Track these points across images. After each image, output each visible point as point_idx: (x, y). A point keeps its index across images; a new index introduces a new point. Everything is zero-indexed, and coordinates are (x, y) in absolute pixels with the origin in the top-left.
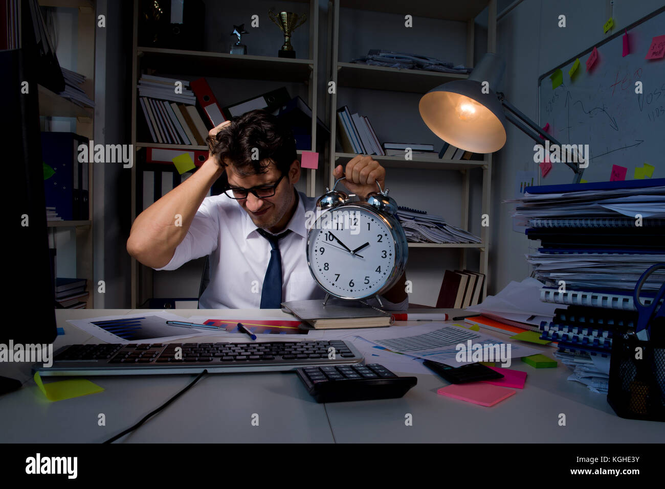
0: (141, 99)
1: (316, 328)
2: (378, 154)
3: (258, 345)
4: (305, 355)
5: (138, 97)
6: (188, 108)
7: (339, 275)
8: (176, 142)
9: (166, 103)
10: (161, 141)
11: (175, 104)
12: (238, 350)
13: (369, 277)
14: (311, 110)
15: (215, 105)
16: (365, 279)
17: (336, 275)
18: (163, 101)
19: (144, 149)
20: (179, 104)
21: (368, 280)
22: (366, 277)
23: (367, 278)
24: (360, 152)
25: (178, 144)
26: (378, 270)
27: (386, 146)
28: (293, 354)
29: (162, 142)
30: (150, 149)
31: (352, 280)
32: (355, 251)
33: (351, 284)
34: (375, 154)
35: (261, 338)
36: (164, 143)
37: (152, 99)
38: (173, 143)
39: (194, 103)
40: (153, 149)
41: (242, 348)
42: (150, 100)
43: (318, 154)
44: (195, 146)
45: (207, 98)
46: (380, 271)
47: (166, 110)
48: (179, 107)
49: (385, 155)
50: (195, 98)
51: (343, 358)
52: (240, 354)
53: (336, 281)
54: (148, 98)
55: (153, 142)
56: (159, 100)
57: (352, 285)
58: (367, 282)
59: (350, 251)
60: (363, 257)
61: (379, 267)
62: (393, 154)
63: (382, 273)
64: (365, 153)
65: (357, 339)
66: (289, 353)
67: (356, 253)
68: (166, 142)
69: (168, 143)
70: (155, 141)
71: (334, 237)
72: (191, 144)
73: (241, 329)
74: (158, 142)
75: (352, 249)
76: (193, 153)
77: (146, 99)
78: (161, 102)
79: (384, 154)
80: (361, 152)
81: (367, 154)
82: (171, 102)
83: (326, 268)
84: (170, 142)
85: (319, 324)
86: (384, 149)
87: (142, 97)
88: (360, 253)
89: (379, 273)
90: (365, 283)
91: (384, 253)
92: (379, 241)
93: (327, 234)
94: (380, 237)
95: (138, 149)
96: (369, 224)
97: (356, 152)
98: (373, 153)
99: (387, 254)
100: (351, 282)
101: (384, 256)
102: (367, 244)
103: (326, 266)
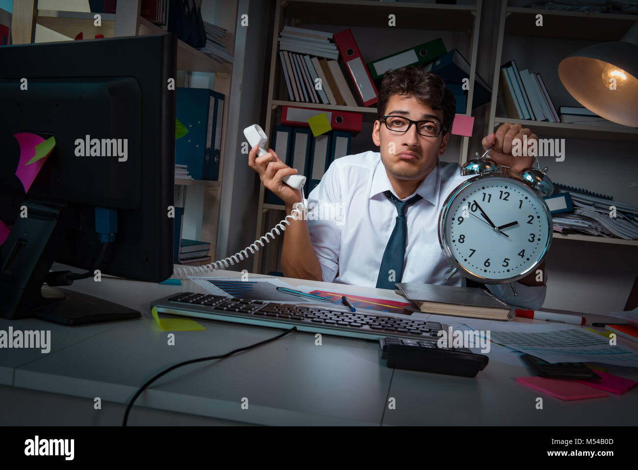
0: (281, 53)
1: (422, 311)
2: (551, 120)
5: (279, 51)
6: (329, 63)
7: (474, 251)
8: (314, 102)
9: (307, 58)
10: (298, 99)
11: (316, 58)
13: (509, 260)
15: (358, 59)
16: (504, 261)
17: (471, 250)
18: (304, 55)
19: (280, 107)
20: (320, 59)
21: (506, 262)
22: (506, 259)
23: (506, 261)
24: (527, 117)
25: (316, 103)
26: (521, 254)
27: (563, 110)
29: (299, 100)
30: (286, 107)
31: (489, 259)
32: (500, 228)
33: (487, 263)
34: (546, 120)
36: (301, 101)
37: (293, 53)
38: (311, 101)
39: (336, 57)
40: (289, 108)
42: (290, 53)
43: (474, 118)
44: (334, 106)
45: (351, 53)
46: (523, 256)
47: (306, 65)
48: (320, 62)
49: (561, 122)
50: (337, 52)
53: (470, 256)
54: (288, 52)
55: (289, 100)
56: (300, 54)
57: (487, 264)
58: (505, 264)
59: (493, 226)
60: (508, 236)
61: (524, 251)
62: (572, 122)
63: (525, 258)
64: (533, 119)
67: (501, 230)
68: (303, 100)
69: (305, 101)
70: (292, 98)
71: (478, 206)
72: (329, 104)
73: (344, 302)
74: (295, 100)
75: (497, 225)
76: (331, 113)
77: (286, 53)
78: (301, 56)
79: (559, 121)
80: (529, 117)
81: (536, 120)
82: (311, 57)
83: (461, 240)
84: (307, 100)
85: (425, 307)
86: (560, 114)
87: (282, 51)
88: (506, 231)
89: (522, 257)
90: (503, 265)
91: (532, 236)
92: (529, 222)
93: (470, 203)
94: (531, 218)
95: (274, 107)
96: (521, 201)
97: (522, 118)
98: (544, 119)
99: (536, 239)
100: (486, 262)
101: (531, 240)
102: (516, 223)
103: (461, 238)
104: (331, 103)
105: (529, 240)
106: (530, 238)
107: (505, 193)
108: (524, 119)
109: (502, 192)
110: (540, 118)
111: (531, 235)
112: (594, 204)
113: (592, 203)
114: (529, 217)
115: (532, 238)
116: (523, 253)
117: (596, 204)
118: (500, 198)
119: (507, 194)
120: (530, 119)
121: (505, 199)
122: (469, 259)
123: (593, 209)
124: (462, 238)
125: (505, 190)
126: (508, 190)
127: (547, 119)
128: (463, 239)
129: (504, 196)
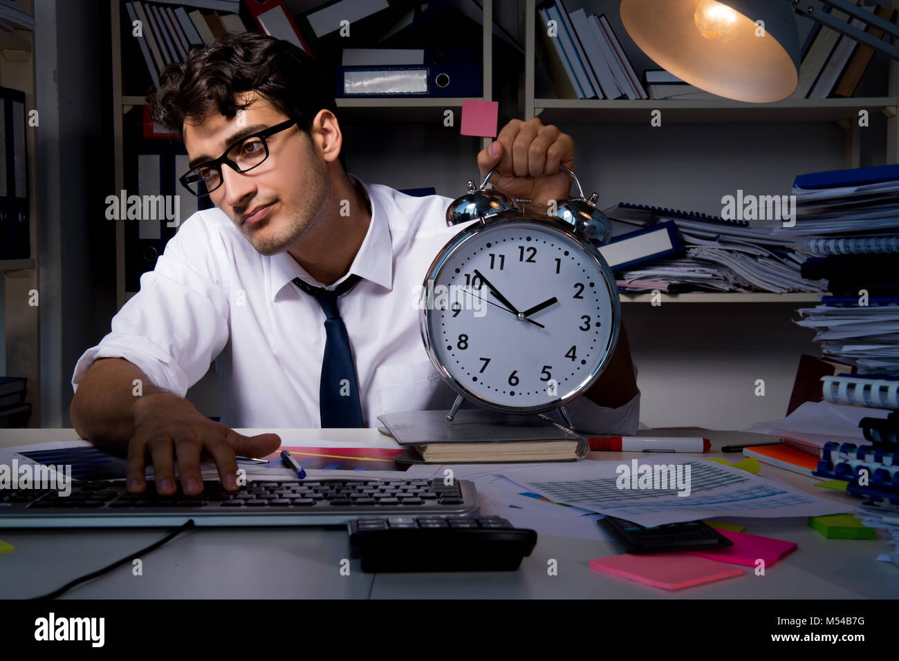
1: (427, 461)
7: (488, 360)
13: (550, 368)
16: (543, 372)
17: (481, 359)
21: (548, 373)
22: (545, 367)
23: (547, 370)
24: (590, 94)
26: (571, 354)
31: (515, 372)
32: (527, 313)
33: (513, 379)
46: (574, 358)
53: (482, 371)
57: (514, 381)
58: (545, 376)
59: (516, 312)
60: (543, 327)
61: (574, 348)
63: (578, 360)
64: (601, 96)
67: (529, 317)
71: (483, 280)
75: (522, 308)
79: (645, 96)
80: (593, 95)
81: (605, 98)
83: (463, 345)
85: (432, 453)
88: (538, 317)
89: (573, 360)
90: (542, 379)
91: (586, 319)
92: (577, 296)
93: (468, 276)
94: (579, 288)
96: (559, 261)
97: (581, 96)
98: (620, 95)
99: (592, 323)
100: (512, 377)
101: (585, 327)
102: (554, 300)
103: (461, 341)
105: (581, 328)
106: (582, 323)
107: (528, 250)
108: (585, 98)
109: (522, 248)
110: (612, 94)
111: (583, 317)
112: (718, 236)
113: (714, 235)
114: (576, 286)
116: (574, 353)
117: (721, 237)
118: (521, 260)
119: (532, 251)
120: (596, 97)
121: (529, 260)
122: (480, 377)
123: (716, 245)
124: (463, 341)
125: (527, 245)
126: (532, 244)
127: (625, 95)
128: (465, 342)
129: (527, 255)
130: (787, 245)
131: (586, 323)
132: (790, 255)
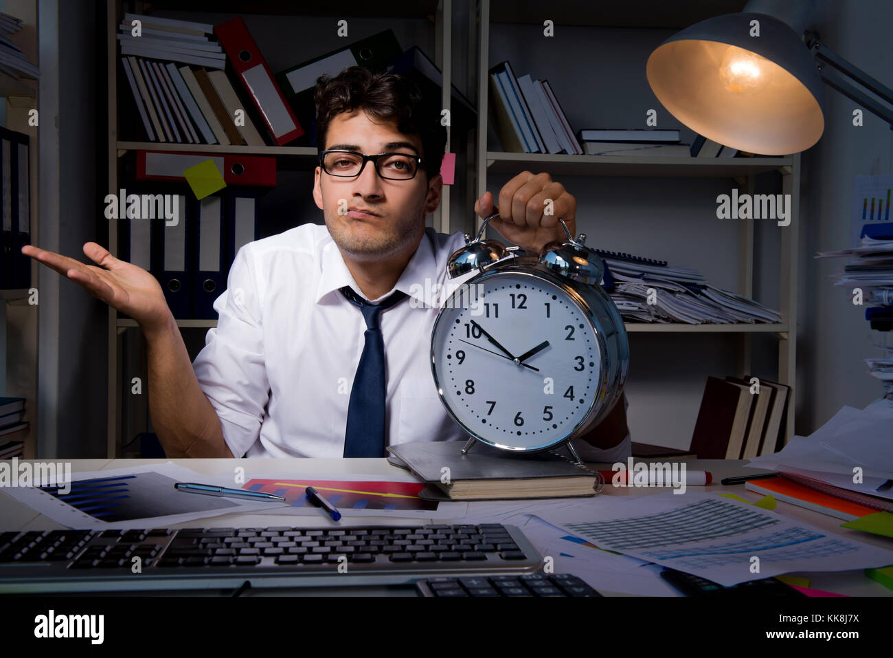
0: (124, 60)
1: (453, 497)
2: (570, 151)
3: (343, 533)
4: (432, 555)
5: (120, 56)
6: (211, 75)
7: (494, 403)
8: (191, 141)
9: (171, 67)
10: (162, 138)
11: (187, 68)
12: (306, 541)
13: (551, 408)
14: (441, 72)
15: (260, 68)
16: (545, 412)
17: (488, 402)
18: (166, 62)
19: (131, 154)
20: (195, 68)
21: (549, 412)
22: (546, 408)
23: (548, 410)
24: (535, 149)
25: (194, 142)
26: (569, 394)
27: (586, 135)
28: (409, 551)
29: (164, 140)
30: (144, 152)
31: (519, 413)
32: (522, 358)
33: (518, 420)
34: (563, 152)
35: (352, 518)
36: (167, 141)
37: (145, 59)
38: (185, 141)
39: (222, 65)
40: (148, 155)
41: (314, 538)
42: (141, 61)
43: (454, 155)
44: (226, 147)
45: (245, 56)
46: (572, 397)
47: (172, 80)
48: (194, 74)
49: (584, 154)
50: (224, 56)
51: (504, 561)
52: (310, 550)
53: (489, 413)
54: (138, 58)
55: (147, 140)
56: (158, 61)
57: (519, 421)
58: (548, 416)
59: (512, 358)
60: (537, 370)
61: (571, 388)
62: (600, 151)
63: (577, 400)
64: (543, 150)
65: (532, 521)
66: (400, 548)
67: (524, 362)
68: (171, 139)
69: (175, 141)
70: (152, 138)
71: (481, 331)
72: (218, 143)
73: (312, 499)
74: (157, 140)
75: (517, 354)
76: (222, 159)
77: (133, 60)
78: (161, 65)
79: (581, 152)
80: (537, 149)
81: (547, 152)
82: (179, 65)
83: (470, 390)
84: (179, 140)
85: (458, 490)
86: (582, 142)
87: (126, 56)
88: (532, 362)
89: (572, 400)
90: (544, 419)
91: (579, 360)
92: (568, 338)
93: (467, 325)
94: (570, 330)
95: (121, 154)
96: (548, 305)
97: (527, 150)
98: (560, 150)
99: (586, 363)
100: (517, 418)
101: (580, 367)
102: (546, 344)
103: (469, 386)
104: (220, 141)
105: (576, 368)
106: (576, 363)
107: (519, 297)
108: (531, 152)
109: (513, 296)
110: (554, 149)
111: (576, 358)
114: (567, 328)
115: (580, 363)
116: (572, 393)
118: (513, 307)
119: (522, 298)
120: (539, 152)
121: (521, 307)
122: (489, 419)
124: (470, 386)
125: (517, 292)
126: (522, 291)
127: (565, 150)
128: (471, 387)
129: (518, 302)
130: (699, 283)
131: (581, 363)
132: (703, 291)
